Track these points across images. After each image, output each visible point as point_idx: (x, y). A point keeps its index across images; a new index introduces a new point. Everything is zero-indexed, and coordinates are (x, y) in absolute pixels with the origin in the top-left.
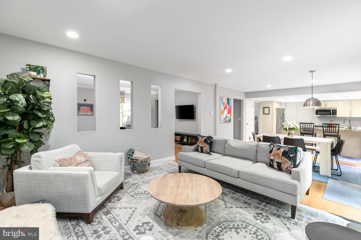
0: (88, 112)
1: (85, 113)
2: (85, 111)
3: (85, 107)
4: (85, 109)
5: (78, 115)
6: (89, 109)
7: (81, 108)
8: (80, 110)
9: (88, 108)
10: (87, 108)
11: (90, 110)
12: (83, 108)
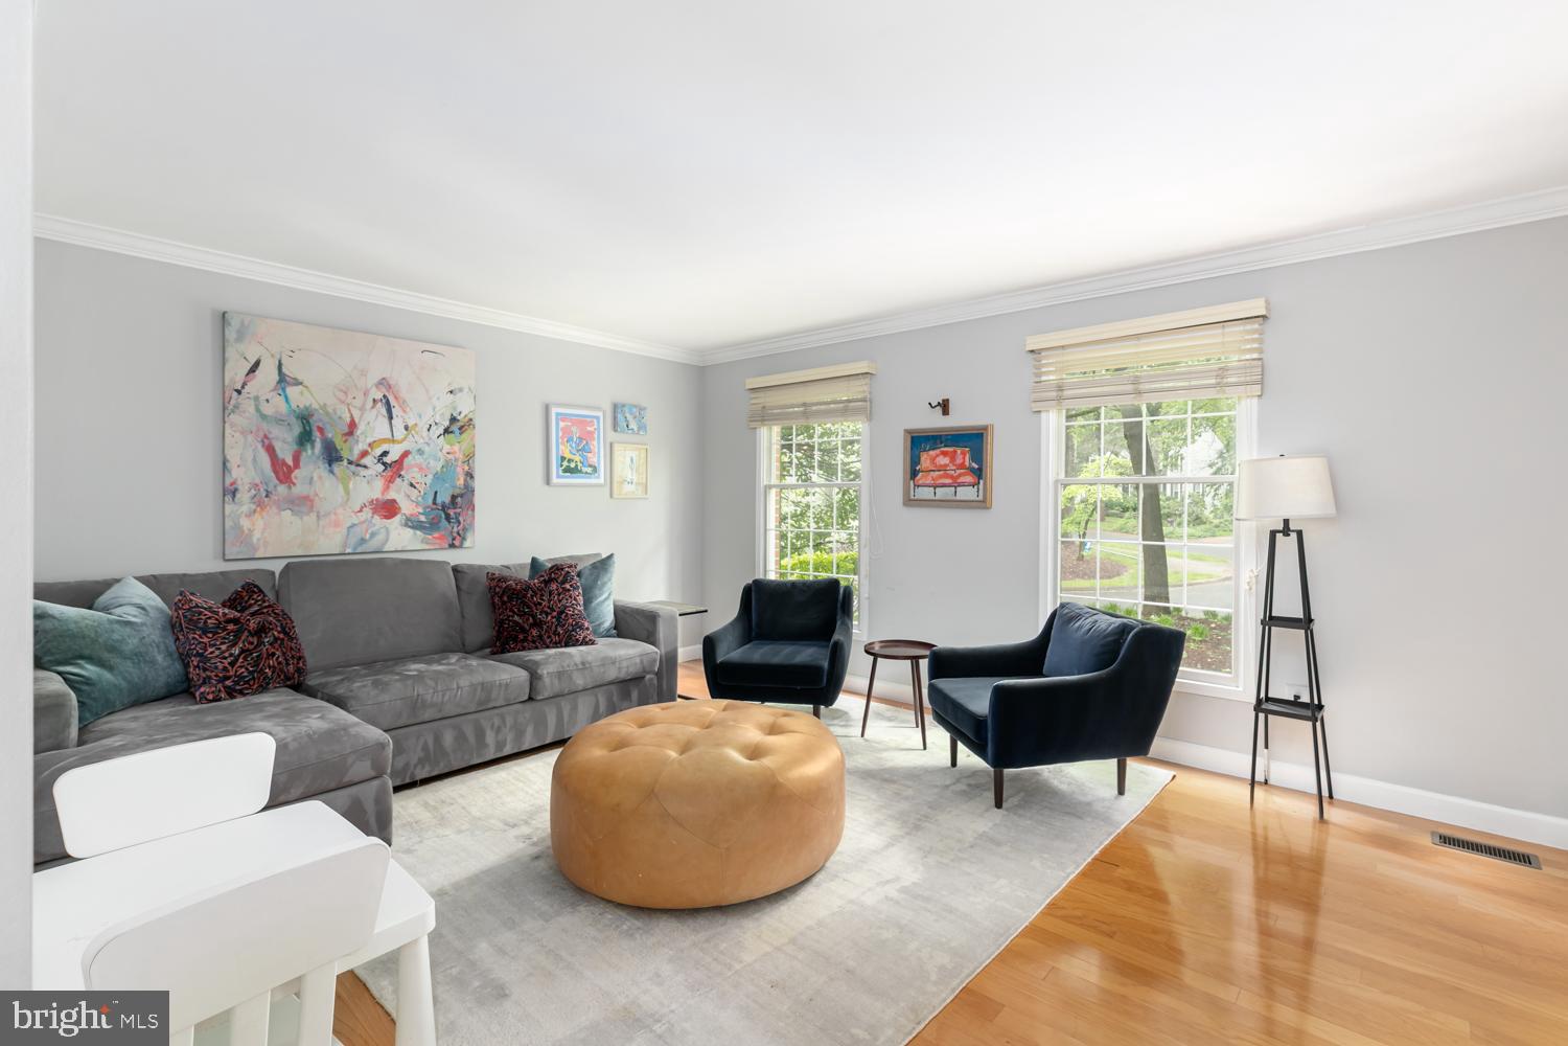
0: (956, 485)
1: (941, 493)
2: (941, 477)
3: (945, 454)
4: (943, 468)
5: (910, 502)
6: (962, 466)
7: (925, 460)
8: (919, 471)
9: (959, 461)
10: (953, 459)
11: (972, 470)
12: (933, 460)
